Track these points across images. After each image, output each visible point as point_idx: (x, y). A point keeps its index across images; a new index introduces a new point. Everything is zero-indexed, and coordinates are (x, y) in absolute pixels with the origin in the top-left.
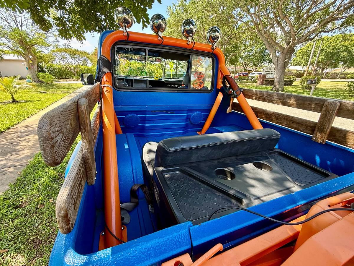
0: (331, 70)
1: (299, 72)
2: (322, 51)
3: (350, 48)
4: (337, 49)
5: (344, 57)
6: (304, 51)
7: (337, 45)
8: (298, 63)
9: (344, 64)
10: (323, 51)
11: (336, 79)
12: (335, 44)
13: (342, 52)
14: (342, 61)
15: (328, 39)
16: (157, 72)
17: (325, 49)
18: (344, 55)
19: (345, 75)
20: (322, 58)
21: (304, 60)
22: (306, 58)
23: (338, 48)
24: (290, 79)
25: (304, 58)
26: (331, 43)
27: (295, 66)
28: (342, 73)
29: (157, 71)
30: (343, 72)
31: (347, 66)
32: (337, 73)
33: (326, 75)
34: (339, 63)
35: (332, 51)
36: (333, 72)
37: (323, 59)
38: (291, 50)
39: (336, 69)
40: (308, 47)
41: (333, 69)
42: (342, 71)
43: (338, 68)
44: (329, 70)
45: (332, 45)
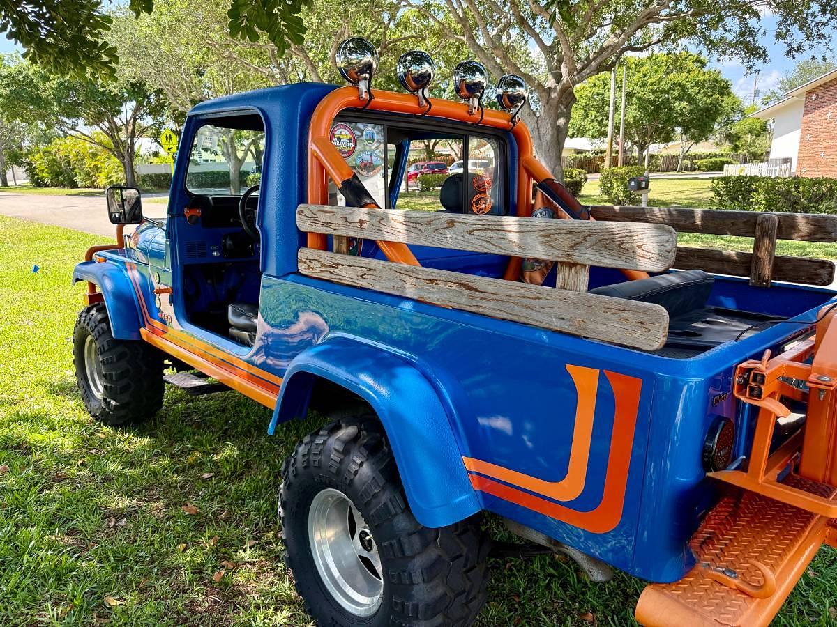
0: (658, 148)
1: (582, 155)
2: (629, 96)
3: (690, 90)
4: (662, 93)
5: (682, 114)
6: (586, 96)
7: (660, 80)
8: (579, 130)
9: (685, 132)
10: (632, 97)
11: (674, 173)
12: (654, 79)
13: (676, 99)
14: (679, 124)
15: (636, 65)
16: (97, 168)
17: (635, 91)
18: (681, 110)
19: (694, 161)
20: (634, 117)
21: (592, 121)
22: (596, 117)
23: (664, 89)
24: (571, 177)
25: (590, 115)
26: (645, 76)
27: (571, 138)
28: (686, 157)
29: (94, 163)
30: (687, 154)
31: (693, 137)
32: (673, 157)
33: (649, 161)
34: (673, 130)
35: (652, 97)
36: (664, 153)
37: (636, 120)
38: (568, 97)
39: (670, 144)
40: (595, 85)
41: (662, 146)
42: (685, 150)
43: (674, 143)
44: (655, 148)
45: (650, 81)
